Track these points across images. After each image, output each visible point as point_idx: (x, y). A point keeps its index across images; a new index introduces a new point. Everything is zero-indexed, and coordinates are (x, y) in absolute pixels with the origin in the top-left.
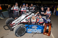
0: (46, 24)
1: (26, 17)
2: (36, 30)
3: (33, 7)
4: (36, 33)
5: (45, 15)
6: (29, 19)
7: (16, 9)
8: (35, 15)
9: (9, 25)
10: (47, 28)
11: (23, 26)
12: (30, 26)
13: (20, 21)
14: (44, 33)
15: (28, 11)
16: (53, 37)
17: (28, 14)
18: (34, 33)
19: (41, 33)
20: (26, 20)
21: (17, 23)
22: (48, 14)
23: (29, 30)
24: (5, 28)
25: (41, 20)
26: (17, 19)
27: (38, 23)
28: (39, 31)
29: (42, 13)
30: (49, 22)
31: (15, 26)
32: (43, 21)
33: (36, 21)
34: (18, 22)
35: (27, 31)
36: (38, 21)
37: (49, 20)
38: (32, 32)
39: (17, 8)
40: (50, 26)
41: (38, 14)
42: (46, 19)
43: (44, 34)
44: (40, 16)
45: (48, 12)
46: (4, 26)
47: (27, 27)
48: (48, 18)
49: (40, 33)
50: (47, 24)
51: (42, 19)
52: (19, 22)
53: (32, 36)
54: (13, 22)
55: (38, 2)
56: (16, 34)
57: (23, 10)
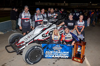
1: (43, 30)
4: (60, 58)
10: (78, 50)
11: (37, 46)
12: (50, 46)
16: (89, 64)
17: (46, 26)
18: (57, 58)
19: (69, 58)
20: (43, 36)
21: (28, 41)
23: (49, 54)
24: (7, 50)
25: (69, 36)
28: (65, 54)
30: (82, 39)
32: (71, 38)
34: (29, 39)
35: (45, 55)
37: (81, 37)
38: (53, 56)
42: (76, 35)
43: (73, 60)
47: (44, 48)
49: (67, 58)
50: (79, 44)
51: (69, 34)
52: (31, 39)
53: (54, 63)
54: (21, 40)
55: (63, 4)
56: (27, 59)
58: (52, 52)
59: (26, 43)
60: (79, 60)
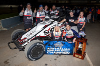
0: (77, 39)
1: (45, 27)
2: (61, 49)
3: (56, 11)
4: (61, 54)
5: (76, 25)
6: (50, 31)
7: (28, 14)
8: (60, 25)
9: (17, 40)
10: (79, 47)
11: (39, 43)
12: (51, 43)
13: (36, 35)
14: (75, 54)
15: (48, 17)
17: (47, 23)
18: (59, 54)
19: (70, 54)
20: (44, 33)
21: (30, 38)
22: (81, 23)
24: (10, 47)
26: (29, 30)
27: (64, 37)
28: (67, 51)
29: (72, 21)
31: (27, 43)
32: (73, 35)
33: (62, 34)
34: (31, 36)
35: (46, 51)
36: (64, 35)
37: (82, 34)
38: (55, 52)
39: (30, 12)
40: (84, 44)
41: (65, 22)
43: (74, 56)
44: (67, 26)
45: (81, 20)
46: (9, 43)
47: (46, 44)
48: (81, 30)
49: (68, 54)
50: (80, 40)
52: (33, 35)
53: (55, 59)
55: (63, 2)
56: (29, 56)
57: (40, 15)
58: (53, 49)
59: (29, 40)
60: (80, 57)
